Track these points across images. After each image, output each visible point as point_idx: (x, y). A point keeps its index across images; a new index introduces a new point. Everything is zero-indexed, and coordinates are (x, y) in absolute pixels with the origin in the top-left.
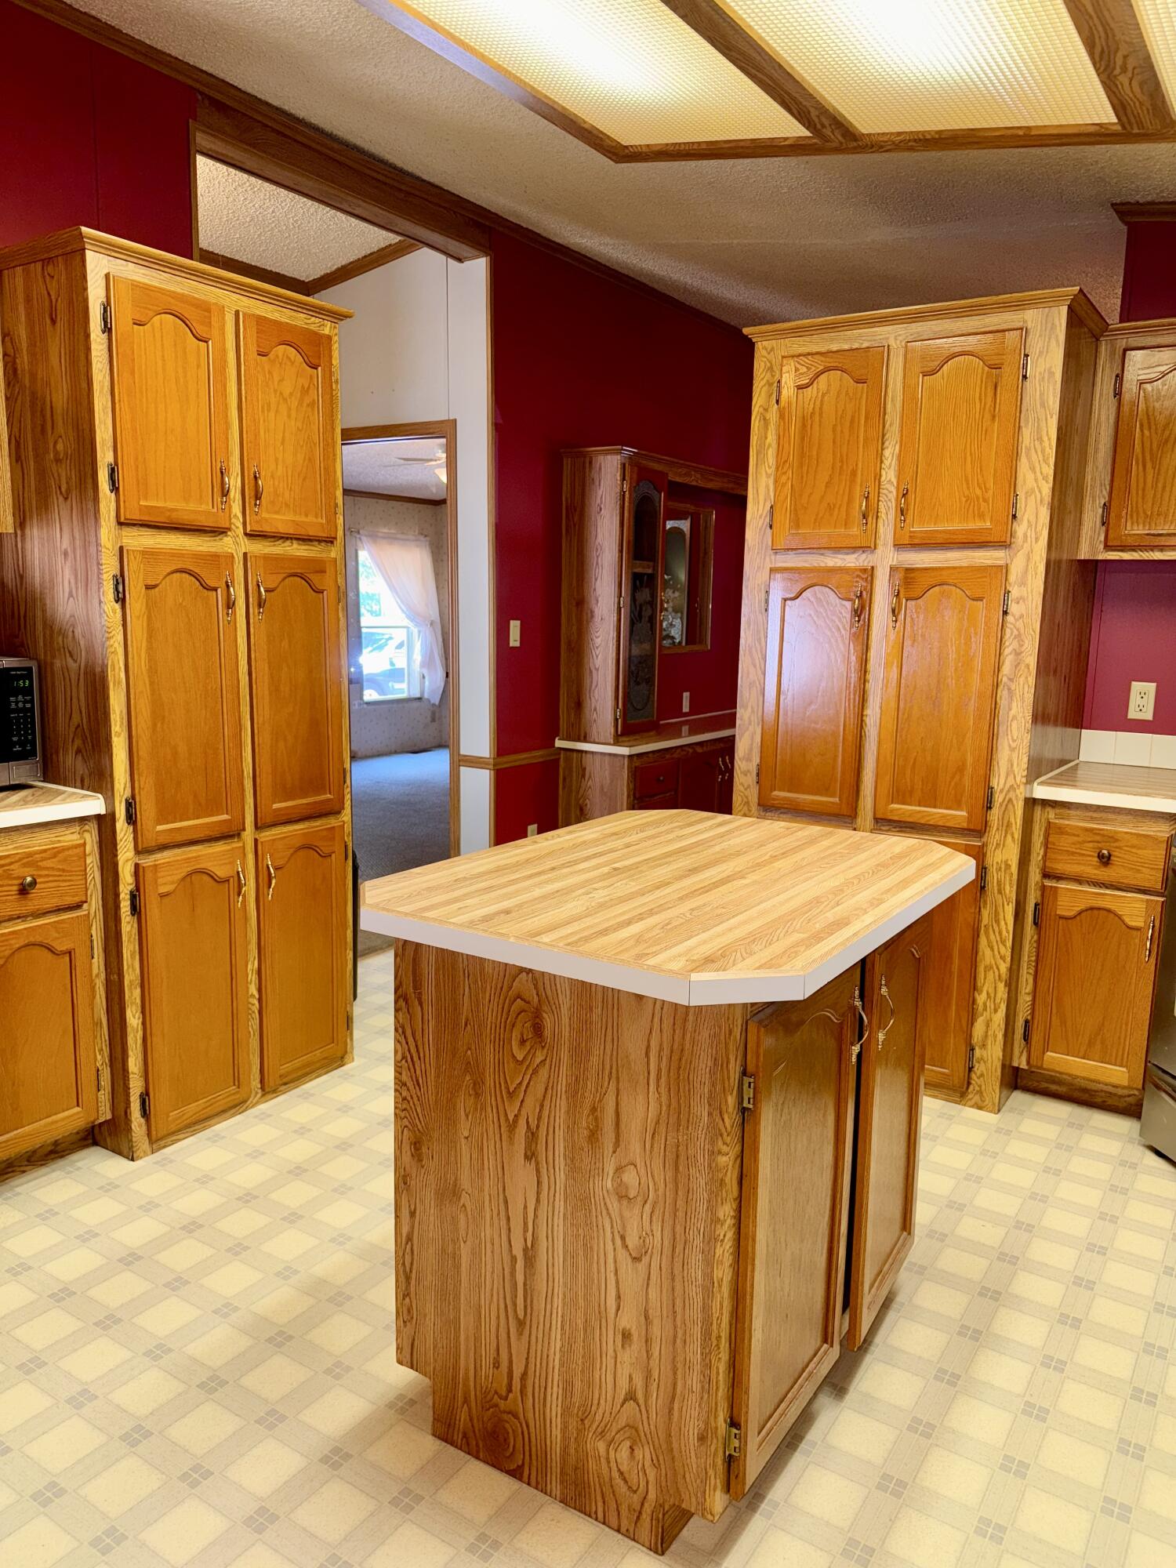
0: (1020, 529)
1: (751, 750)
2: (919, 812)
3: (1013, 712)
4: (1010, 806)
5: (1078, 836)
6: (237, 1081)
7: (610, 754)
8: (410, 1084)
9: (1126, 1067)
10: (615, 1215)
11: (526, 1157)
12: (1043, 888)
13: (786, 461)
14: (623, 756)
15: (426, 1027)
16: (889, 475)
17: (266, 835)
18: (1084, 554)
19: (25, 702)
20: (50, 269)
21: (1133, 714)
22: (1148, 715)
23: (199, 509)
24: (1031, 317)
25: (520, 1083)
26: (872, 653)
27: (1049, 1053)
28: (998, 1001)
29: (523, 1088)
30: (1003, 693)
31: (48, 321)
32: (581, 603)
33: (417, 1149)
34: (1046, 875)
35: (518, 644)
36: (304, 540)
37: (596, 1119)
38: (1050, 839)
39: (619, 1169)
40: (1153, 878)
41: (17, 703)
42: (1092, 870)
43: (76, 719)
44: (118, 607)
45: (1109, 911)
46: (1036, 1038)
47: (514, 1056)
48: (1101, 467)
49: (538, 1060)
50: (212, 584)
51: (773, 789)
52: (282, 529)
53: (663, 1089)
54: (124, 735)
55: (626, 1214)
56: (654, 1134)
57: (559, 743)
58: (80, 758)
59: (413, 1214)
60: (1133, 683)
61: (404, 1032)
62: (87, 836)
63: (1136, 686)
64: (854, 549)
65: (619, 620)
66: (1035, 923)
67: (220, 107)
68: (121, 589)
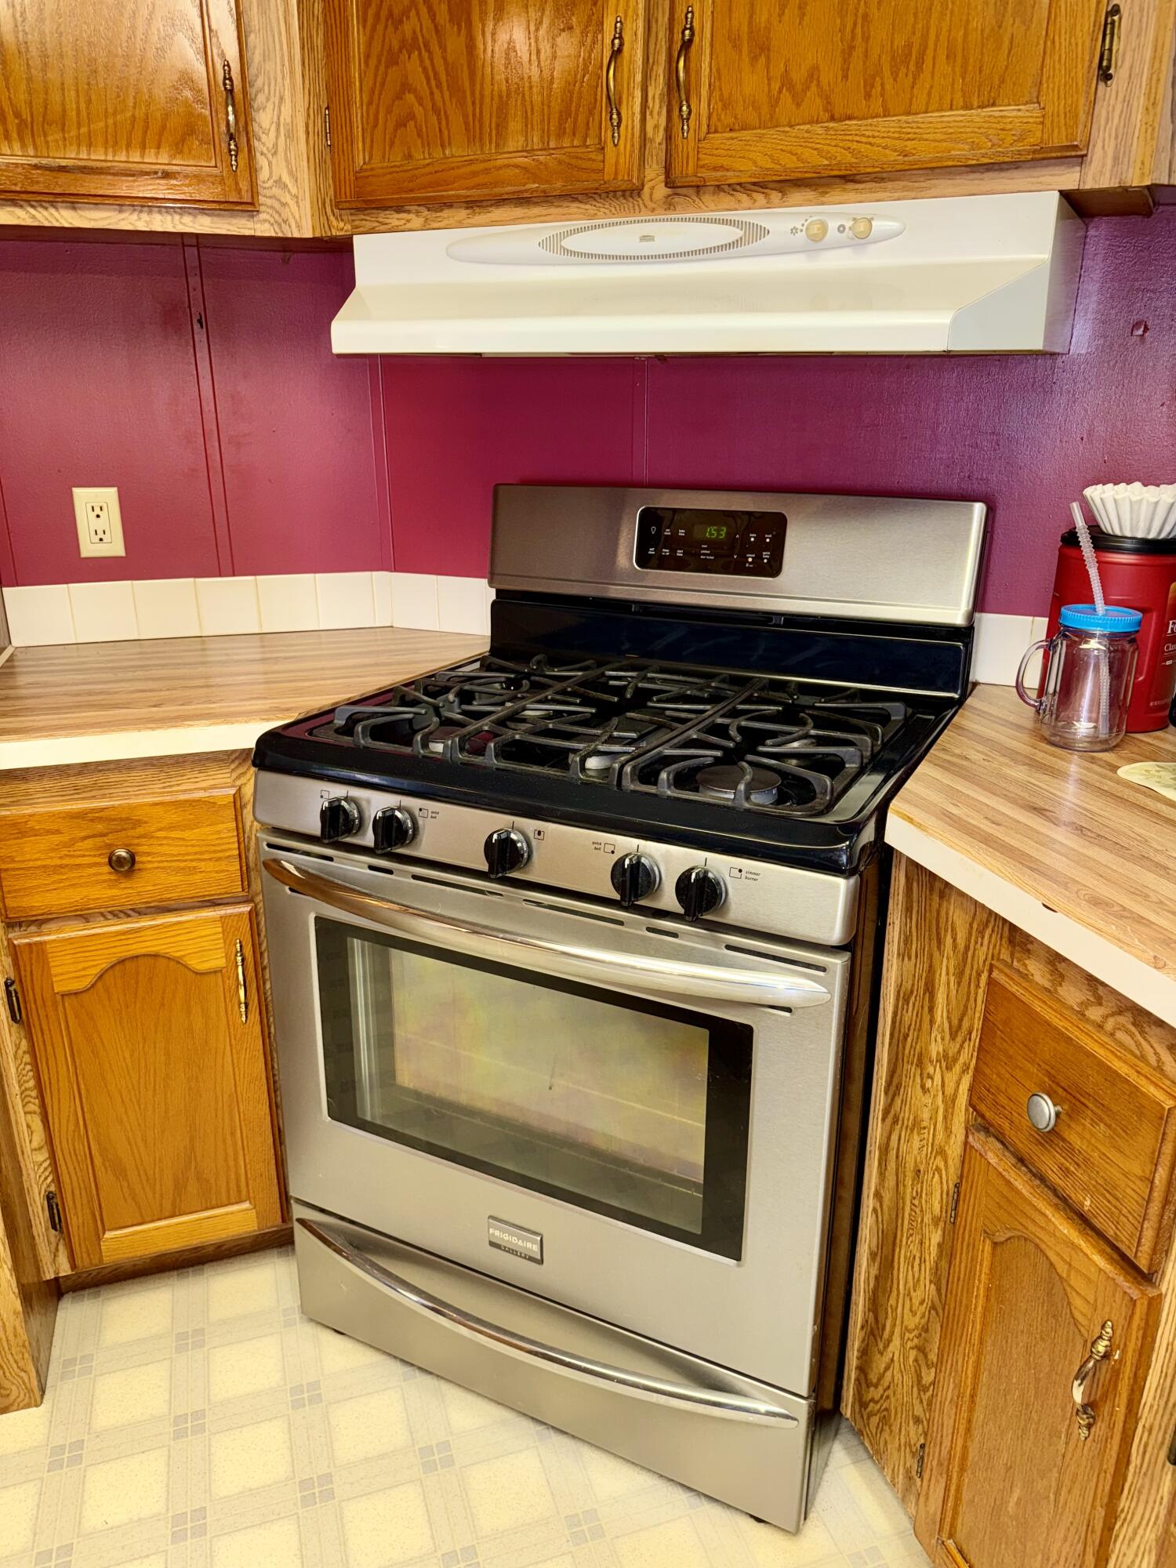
5: (58, 832)
12: (16, 951)
21: (89, 548)
22: (115, 547)
27: (109, 1235)
40: (225, 875)
45: (155, 956)
46: (76, 1219)
60: (77, 492)
63: (83, 497)
66: (16, 1020)
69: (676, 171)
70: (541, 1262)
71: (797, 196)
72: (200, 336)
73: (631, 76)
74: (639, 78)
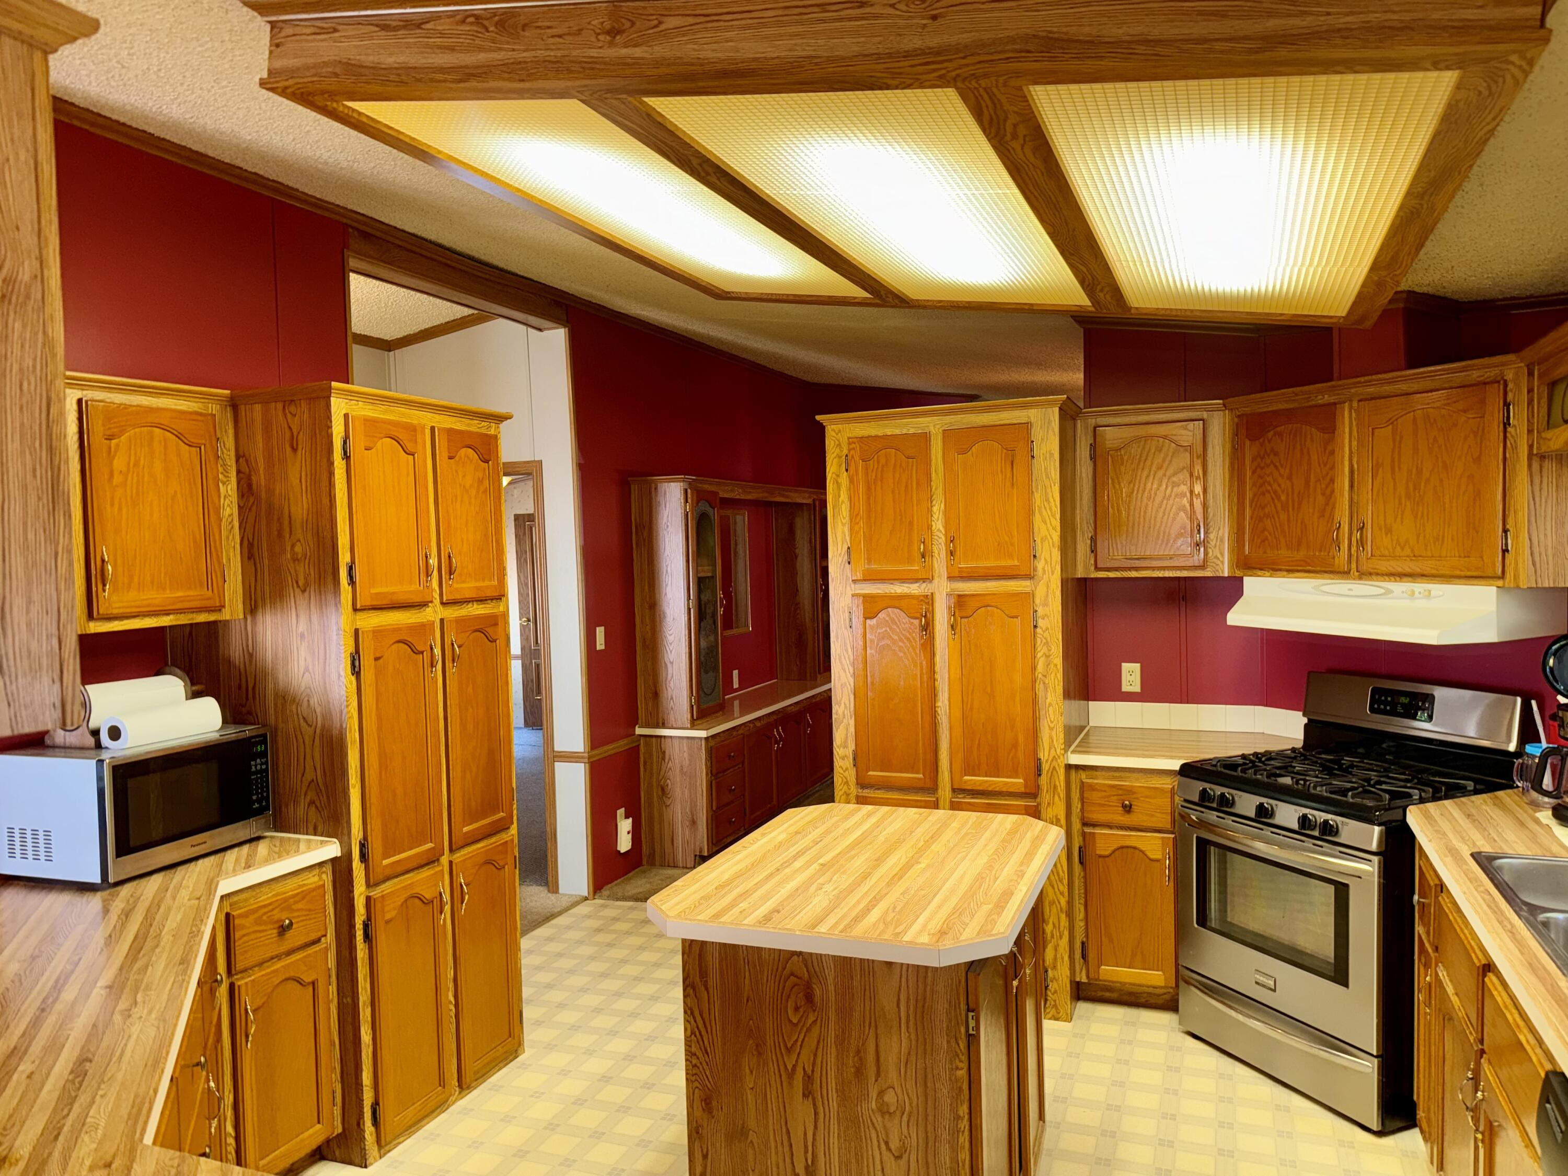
0: (1040, 565)
1: (847, 737)
2: (987, 781)
3: (1048, 701)
4: (1055, 773)
5: (1105, 791)
6: (442, 1082)
7: (688, 738)
8: (699, 1054)
9: (1162, 970)
10: (879, 1127)
11: (804, 1095)
12: (1084, 835)
13: (857, 515)
14: (700, 738)
15: (712, 1006)
16: (938, 525)
17: (458, 856)
18: (1080, 574)
19: (262, 764)
20: (293, 409)
21: (1126, 688)
22: (1137, 688)
23: (408, 589)
24: (1032, 415)
25: (796, 1041)
26: (938, 659)
27: (1103, 967)
28: (1062, 929)
29: (799, 1043)
30: (1040, 687)
31: (288, 449)
32: (653, 606)
33: (707, 1104)
34: (1085, 824)
35: (603, 647)
36: (481, 601)
37: (861, 1059)
38: (1085, 795)
39: (881, 1093)
40: (1164, 821)
41: (256, 766)
42: (1120, 817)
43: (309, 775)
44: (353, 679)
45: (1135, 848)
46: (1092, 955)
47: (790, 1021)
48: (1086, 510)
49: (810, 1021)
50: (420, 648)
51: (868, 770)
52: (468, 595)
53: (912, 1030)
54: (358, 786)
55: (889, 1125)
56: (907, 1063)
57: (639, 731)
58: (313, 808)
59: (705, 1157)
60: (1124, 665)
61: (692, 1013)
62: (324, 876)
63: (1126, 666)
64: (916, 580)
65: (690, 619)
66: (1081, 862)
67: (366, 236)
68: (357, 663)
69: (1360, 569)
70: (1274, 990)
71: (1405, 579)
72: (1182, 602)
73: (1344, 535)
74: (1346, 536)
